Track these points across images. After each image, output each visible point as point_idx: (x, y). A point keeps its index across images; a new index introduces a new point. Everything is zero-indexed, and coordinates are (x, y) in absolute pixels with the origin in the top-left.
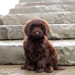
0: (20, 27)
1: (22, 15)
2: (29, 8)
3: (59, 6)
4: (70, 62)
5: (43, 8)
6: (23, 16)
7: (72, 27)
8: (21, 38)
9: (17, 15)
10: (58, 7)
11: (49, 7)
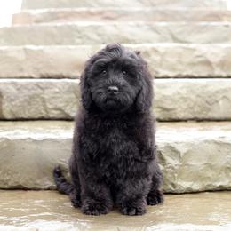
0: (37, 85)
1: (41, 47)
2: (56, 27)
3: (141, 23)
4: (179, 183)
5: (95, 28)
6: (42, 51)
7: (182, 88)
8: (40, 116)
9: (25, 49)
10: (138, 26)
11: (115, 26)
